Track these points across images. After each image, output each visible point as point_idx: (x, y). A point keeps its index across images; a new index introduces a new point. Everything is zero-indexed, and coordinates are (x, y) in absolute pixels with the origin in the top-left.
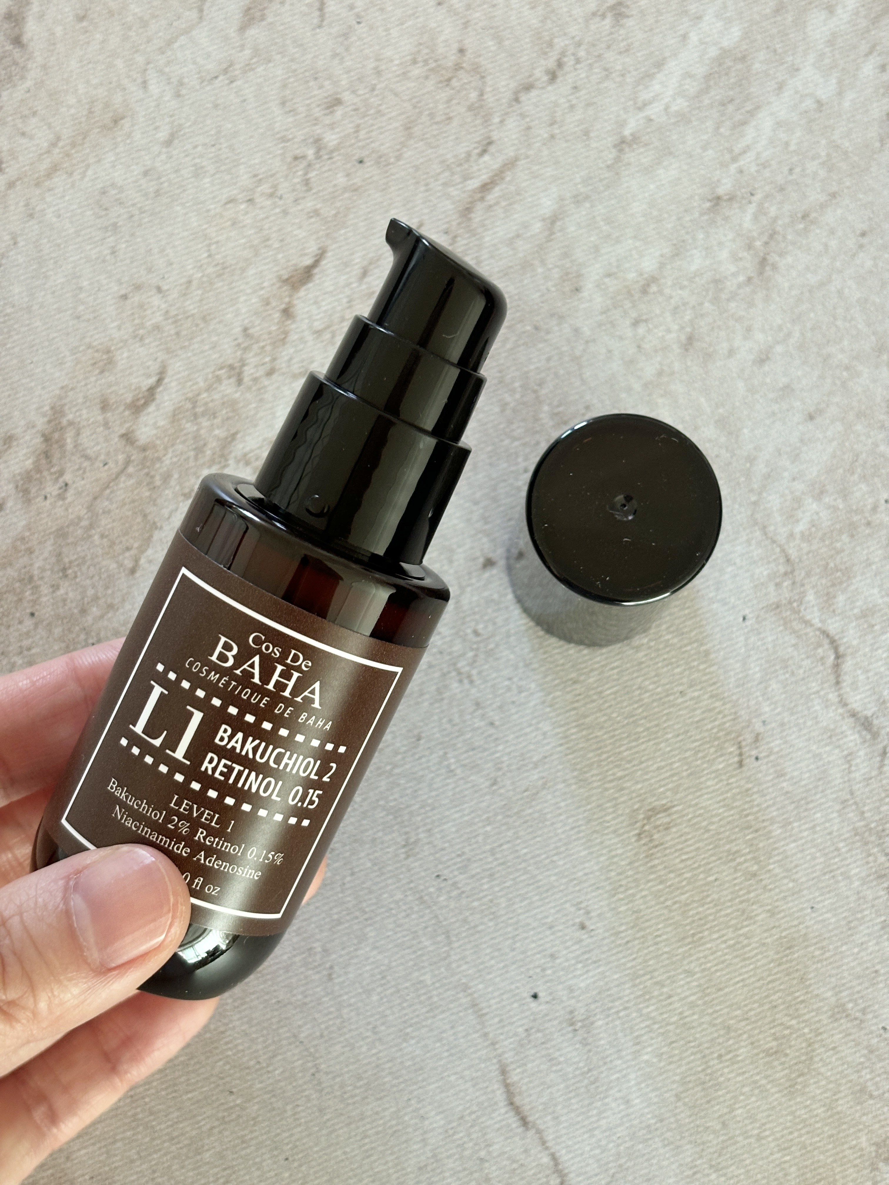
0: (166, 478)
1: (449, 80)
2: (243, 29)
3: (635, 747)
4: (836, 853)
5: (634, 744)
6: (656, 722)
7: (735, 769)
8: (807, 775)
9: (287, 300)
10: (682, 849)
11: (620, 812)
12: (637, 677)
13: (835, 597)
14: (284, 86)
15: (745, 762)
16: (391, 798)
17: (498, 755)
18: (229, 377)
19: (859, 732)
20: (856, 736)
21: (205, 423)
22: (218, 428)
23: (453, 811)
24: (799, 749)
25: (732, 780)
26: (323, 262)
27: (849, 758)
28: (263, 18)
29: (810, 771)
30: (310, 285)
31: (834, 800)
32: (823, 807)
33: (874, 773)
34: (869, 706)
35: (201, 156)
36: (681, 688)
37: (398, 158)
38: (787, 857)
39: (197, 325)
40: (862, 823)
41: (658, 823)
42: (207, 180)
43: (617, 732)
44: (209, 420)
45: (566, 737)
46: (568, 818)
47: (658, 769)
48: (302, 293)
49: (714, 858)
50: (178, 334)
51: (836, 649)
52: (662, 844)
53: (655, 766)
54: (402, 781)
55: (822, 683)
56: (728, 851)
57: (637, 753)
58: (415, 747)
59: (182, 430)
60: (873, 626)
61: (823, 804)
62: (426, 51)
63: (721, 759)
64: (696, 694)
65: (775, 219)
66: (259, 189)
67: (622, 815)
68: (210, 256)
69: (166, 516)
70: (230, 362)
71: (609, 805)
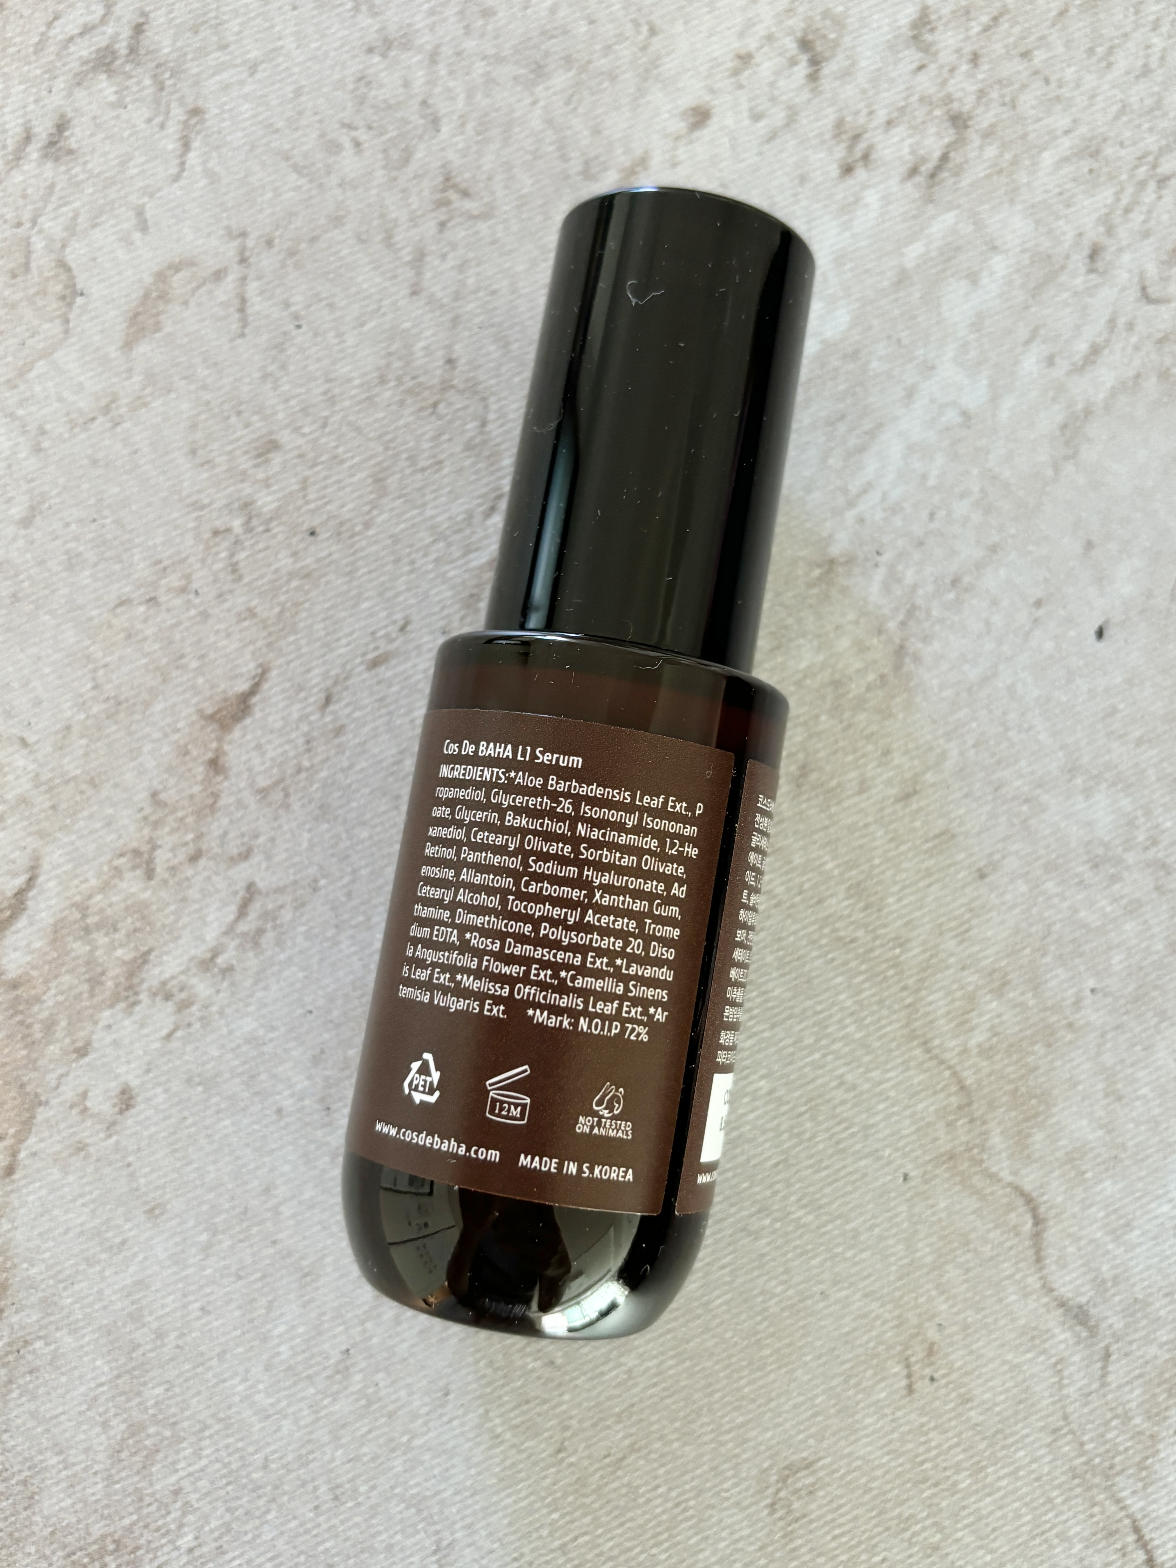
0: (49, 1026)
1: (435, 405)
2: (128, 345)
3: (760, 1378)
4: (1048, 1506)
5: (759, 1374)
6: (787, 1341)
7: (903, 1397)
8: (1003, 1397)
9: (214, 745)
10: (833, 1520)
11: (744, 1475)
12: (759, 1276)
13: (1029, 1136)
14: (194, 427)
15: (915, 1386)
16: (412, 1483)
17: (564, 1407)
18: (134, 868)
19: (1070, 1328)
20: (1067, 1335)
21: (101, 939)
22: (121, 946)
23: (503, 1494)
24: (991, 1360)
25: (899, 1414)
26: (265, 686)
27: (1058, 1366)
28: (158, 327)
29: (1007, 1390)
30: (248, 721)
31: (1042, 1429)
32: (1027, 1441)
33: (1095, 1386)
34: (1083, 1289)
35: (76, 538)
36: (822, 1287)
37: (367, 525)
38: (980, 1519)
39: (82, 792)
40: (1083, 1459)
41: (799, 1485)
42: (87, 573)
43: (734, 1360)
44: (107, 934)
45: (660, 1374)
46: (670, 1490)
47: (795, 1407)
48: (237, 733)
49: (880, 1529)
50: (54, 807)
51: (1034, 1211)
52: (804, 1516)
53: (791, 1403)
54: (427, 1457)
55: (1017, 1263)
56: (899, 1516)
57: (762, 1387)
58: (442, 1406)
59: (67, 953)
60: (1084, 1173)
61: (1027, 1436)
62: (397, 364)
63: (883, 1385)
64: (844, 1293)
65: (914, 587)
66: (163, 582)
67: (745, 1479)
68: (96, 687)
69: (54, 1083)
70: (135, 844)
71: (726, 1466)
